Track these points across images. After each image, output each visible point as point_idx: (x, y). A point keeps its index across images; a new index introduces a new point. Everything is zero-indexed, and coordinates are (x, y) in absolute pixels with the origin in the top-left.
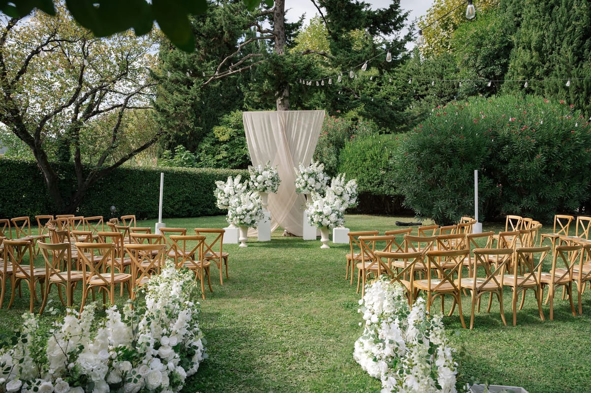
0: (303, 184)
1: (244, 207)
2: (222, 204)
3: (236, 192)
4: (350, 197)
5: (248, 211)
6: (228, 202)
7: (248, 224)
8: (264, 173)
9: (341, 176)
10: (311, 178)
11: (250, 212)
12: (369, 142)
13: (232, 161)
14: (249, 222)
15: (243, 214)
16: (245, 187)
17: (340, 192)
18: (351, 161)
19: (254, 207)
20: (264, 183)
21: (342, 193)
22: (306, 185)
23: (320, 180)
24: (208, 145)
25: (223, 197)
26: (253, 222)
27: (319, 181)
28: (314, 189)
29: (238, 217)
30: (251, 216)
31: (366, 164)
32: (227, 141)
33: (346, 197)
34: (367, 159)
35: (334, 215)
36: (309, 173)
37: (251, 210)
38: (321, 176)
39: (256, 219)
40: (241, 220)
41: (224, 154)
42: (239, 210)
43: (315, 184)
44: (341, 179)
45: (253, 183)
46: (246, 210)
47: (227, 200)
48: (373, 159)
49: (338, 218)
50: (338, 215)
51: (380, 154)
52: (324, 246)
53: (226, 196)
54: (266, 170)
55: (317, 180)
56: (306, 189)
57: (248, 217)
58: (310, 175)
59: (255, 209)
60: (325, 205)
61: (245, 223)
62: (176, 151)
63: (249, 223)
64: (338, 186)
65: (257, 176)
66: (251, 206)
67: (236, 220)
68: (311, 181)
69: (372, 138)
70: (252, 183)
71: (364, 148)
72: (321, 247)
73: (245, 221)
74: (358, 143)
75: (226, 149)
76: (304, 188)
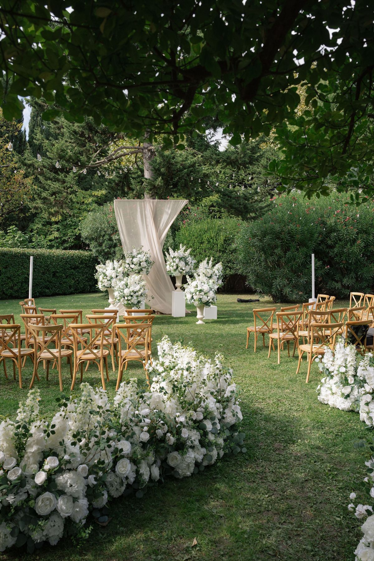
0: (175, 267)
1: (131, 289)
2: (104, 286)
3: (118, 275)
4: (218, 278)
5: (135, 293)
6: (110, 284)
8: (139, 256)
9: (209, 260)
10: (181, 261)
11: (137, 294)
13: (64, 241)
14: (136, 302)
15: (132, 296)
17: (210, 274)
19: (141, 288)
20: (140, 265)
21: (211, 275)
22: (177, 268)
24: (40, 226)
25: (106, 280)
26: (139, 302)
27: (188, 264)
29: (126, 298)
30: (137, 296)
31: (204, 246)
32: (59, 221)
33: (215, 278)
35: (212, 292)
36: (180, 257)
37: (137, 292)
38: (190, 259)
39: (142, 300)
40: (128, 300)
41: (56, 234)
42: (126, 291)
43: (185, 267)
44: (208, 263)
46: (133, 291)
47: (110, 282)
51: (216, 237)
52: (200, 322)
53: (109, 278)
54: (139, 253)
56: (177, 271)
57: (135, 298)
58: (181, 259)
59: (142, 291)
60: (203, 284)
61: (132, 303)
62: (8, 231)
63: (135, 303)
64: (206, 268)
65: (133, 259)
66: (137, 288)
67: (123, 301)
68: (182, 264)
69: (208, 223)
71: (200, 231)
72: (197, 323)
73: (132, 301)
75: (58, 230)
76: (175, 270)
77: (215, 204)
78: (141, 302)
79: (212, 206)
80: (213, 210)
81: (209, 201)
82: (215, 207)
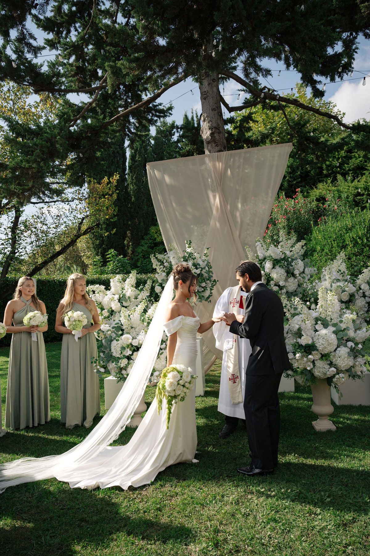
5: (135, 349)
12: (348, 222)
16: (146, 293)
18: (323, 250)
23: (297, 272)
27: (294, 275)
28: (284, 291)
34: (347, 245)
35: (343, 351)
36: (274, 256)
43: (286, 280)
48: (356, 244)
49: (355, 357)
50: (352, 349)
55: (290, 273)
60: (319, 326)
62: (108, 256)
65: (169, 273)
66: (141, 338)
69: (352, 217)
70: (160, 288)
71: (340, 230)
74: (330, 225)
77: (362, 192)
78: (157, 373)
79: (358, 194)
80: (360, 199)
81: (353, 189)
82: (363, 195)
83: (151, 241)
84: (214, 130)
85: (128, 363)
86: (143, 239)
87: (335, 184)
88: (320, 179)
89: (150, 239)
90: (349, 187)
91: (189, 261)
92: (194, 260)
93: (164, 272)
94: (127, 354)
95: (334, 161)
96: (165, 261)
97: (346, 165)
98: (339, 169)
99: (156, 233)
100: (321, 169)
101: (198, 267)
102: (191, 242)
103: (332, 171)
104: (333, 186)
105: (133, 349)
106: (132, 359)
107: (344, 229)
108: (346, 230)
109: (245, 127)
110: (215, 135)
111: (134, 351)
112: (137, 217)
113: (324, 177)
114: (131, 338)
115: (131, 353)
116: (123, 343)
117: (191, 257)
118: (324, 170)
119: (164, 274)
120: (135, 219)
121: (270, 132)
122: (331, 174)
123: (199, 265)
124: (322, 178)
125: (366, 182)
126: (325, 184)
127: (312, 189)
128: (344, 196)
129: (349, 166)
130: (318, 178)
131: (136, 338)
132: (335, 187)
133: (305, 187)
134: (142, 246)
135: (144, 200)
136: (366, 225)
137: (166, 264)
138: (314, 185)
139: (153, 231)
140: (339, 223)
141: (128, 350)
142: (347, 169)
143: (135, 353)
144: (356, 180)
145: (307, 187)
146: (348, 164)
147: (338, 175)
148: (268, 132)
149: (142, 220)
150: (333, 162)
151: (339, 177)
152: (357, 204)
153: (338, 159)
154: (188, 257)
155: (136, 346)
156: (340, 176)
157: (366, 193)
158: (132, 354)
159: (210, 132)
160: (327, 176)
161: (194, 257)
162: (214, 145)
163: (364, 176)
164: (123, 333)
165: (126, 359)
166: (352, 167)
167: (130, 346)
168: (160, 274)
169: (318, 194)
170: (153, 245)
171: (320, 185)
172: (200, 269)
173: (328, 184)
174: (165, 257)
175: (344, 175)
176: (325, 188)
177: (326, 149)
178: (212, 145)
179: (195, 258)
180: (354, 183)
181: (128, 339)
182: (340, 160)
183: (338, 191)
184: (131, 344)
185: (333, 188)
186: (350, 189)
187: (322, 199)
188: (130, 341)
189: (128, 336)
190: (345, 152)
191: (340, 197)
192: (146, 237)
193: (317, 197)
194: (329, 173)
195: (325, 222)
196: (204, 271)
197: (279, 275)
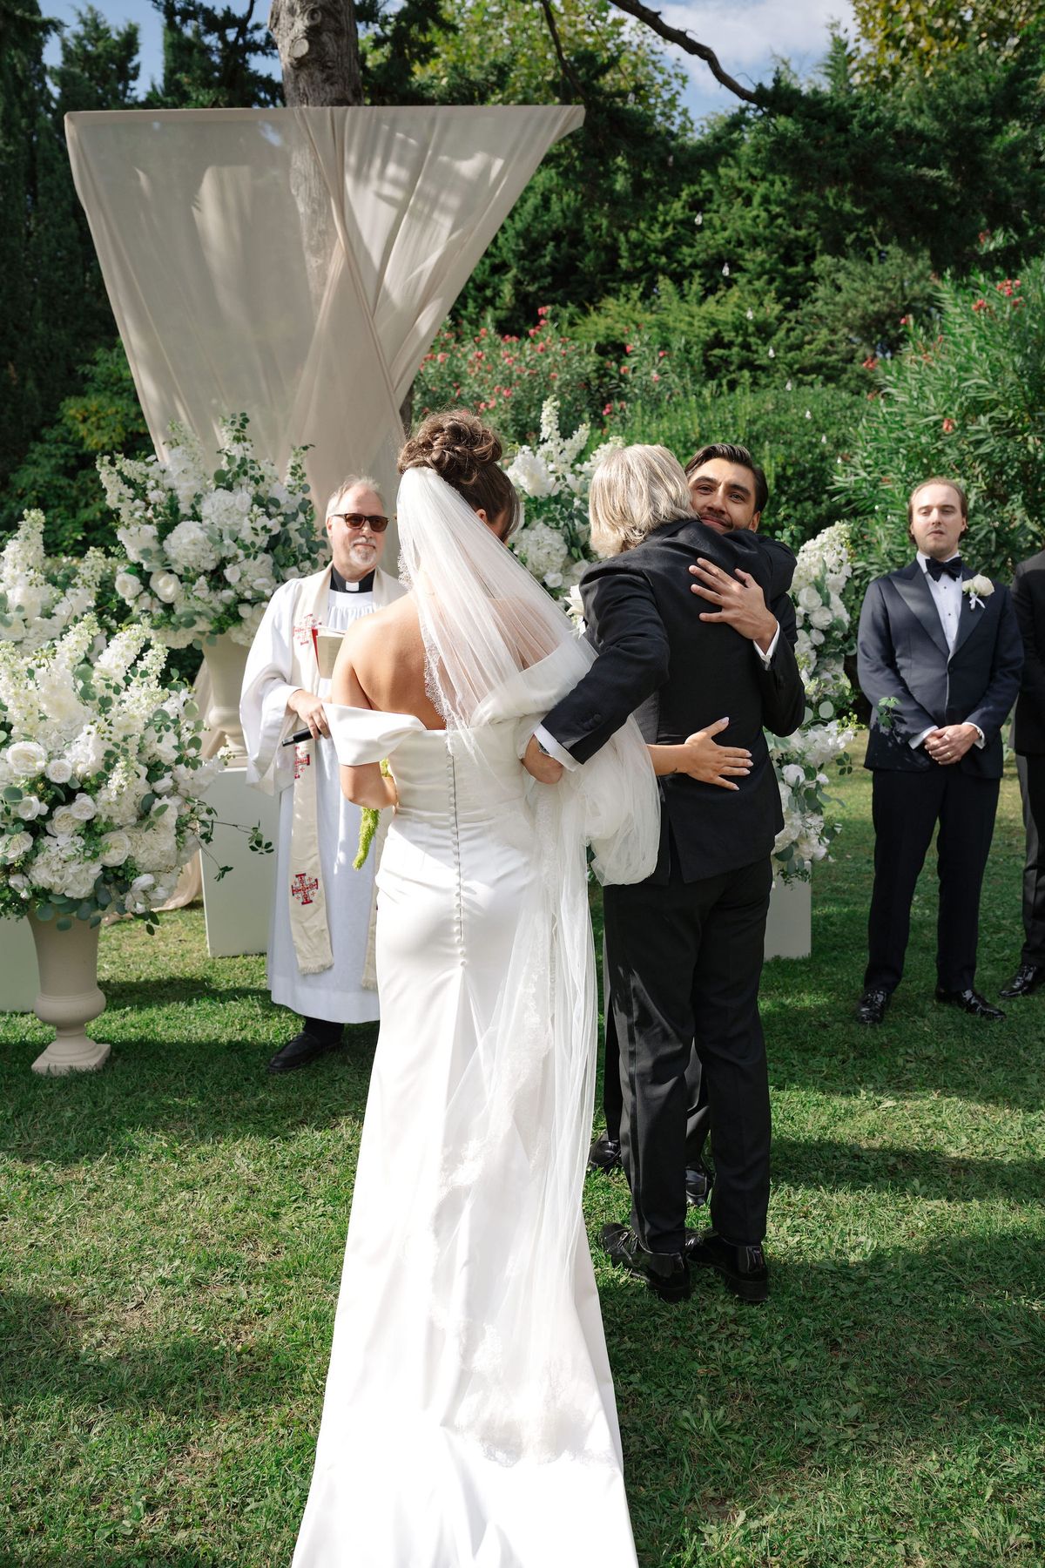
5: (61, 795)
7: (75, 904)
8: (217, 505)
10: (539, 524)
11: (84, 807)
14: (78, 880)
16: (82, 598)
20: (217, 578)
26: (118, 878)
27: (588, 554)
30: (92, 830)
36: (531, 488)
37: (92, 785)
39: (142, 858)
43: (564, 569)
45: (145, 578)
46: (42, 784)
54: (225, 482)
55: (578, 547)
57: (63, 839)
61: (42, 894)
63: (81, 890)
65: (165, 530)
66: (82, 756)
70: (134, 581)
73: (42, 875)
77: (729, 336)
78: (144, 881)
79: (718, 341)
80: (721, 358)
81: (704, 325)
82: (729, 345)
83: (65, 448)
84: (319, 18)
85: (34, 847)
86: (41, 439)
87: (652, 304)
88: (610, 285)
89: (65, 441)
90: (693, 317)
91: (236, 489)
92: (257, 482)
93: (149, 522)
94: (28, 816)
95: (653, 232)
96: (151, 484)
97: (685, 250)
98: (664, 260)
99: (85, 420)
100: (613, 251)
101: (272, 510)
102: (246, 420)
103: (646, 262)
104: (645, 310)
105: (50, 795)
106: (47, 834)
107: (680, 441)
108: (685, 447)
109: (413, 43)
110: (325, 38)
111: (54, 804)
112: (12, 359)
113: (621, 280)
114: (44, 754)
115: (44, 809)
116: (11, 772)
117: (245, 473)
118: (622, 257)
119: (152, 530)
120: (6, 366)
121: (492, 78)
122: (642, 271)
123: (276, 503)
124: (614, 281)
125: (738, 306)
126: (622, 300)
127: (586, 312)
128: (678, 343)
129: (694, 251)
130: (604, 282)
131: (61, 756)
132: (652, 313)
133: (565, 306)
134: (35, 463)
135: (34, 302)
136: (739, 436)
137: (153, 496)
138: (592, 303)
139: (72, 412)
140: (665, 424)
141: (34, 799)
142: (689, 260)
143: (60, 811)
144: (711, 299)
145: (572, 308)
146: (692, 246)
147: (661, 277)
148: (486, 80)
149: (30, 371)
150: (649, 234)
151: (665, 284)
152: (712, 371)
153: (665, 225)
154: (237, 475)
155: (64, 786)
156: (668, 281)
157: (740, 339)
158: (49, 816)
159: (307, 23)
160: (630, 277)
161: (256, 473)
162: (319, 76)
163: (735, 288)
164: (10, 737)
165: (27, 835)
166: (703, 256)
167: (40, 786)
168: (133, 529)
169: (602, 331)
170: (73, 462)
171: (610, 303)
172: (281, 519)
173: (631, 302)
174: (151, 470)
175: (678, 279)
176: (624, 314)
177: (671, 159)
178: (311, 75)
179: (262, 478)
180: (705, 307)
181: (30, 758)
182: (669, 232)
183: (663, 326)
184: (43, 778)
185: (649, 317)
186: (696, 323)
187: (613, 349)
188: (41, 764)
189: (32, 747)
190: (683, 207)
191: (665, 345)
192: (51, 434)
193: (601, 339)
194: (635, 268)
195: (624, 421)
196: (293, 526)
197: (545, 551)
